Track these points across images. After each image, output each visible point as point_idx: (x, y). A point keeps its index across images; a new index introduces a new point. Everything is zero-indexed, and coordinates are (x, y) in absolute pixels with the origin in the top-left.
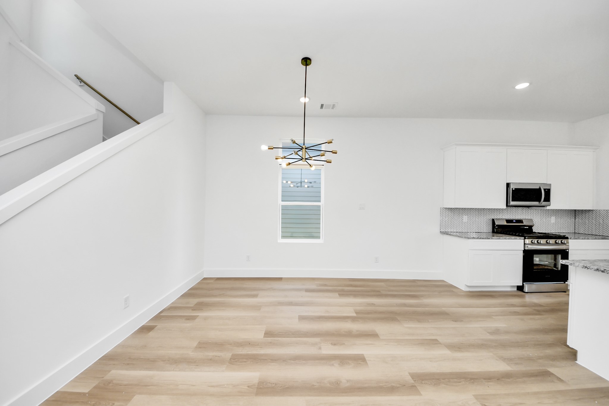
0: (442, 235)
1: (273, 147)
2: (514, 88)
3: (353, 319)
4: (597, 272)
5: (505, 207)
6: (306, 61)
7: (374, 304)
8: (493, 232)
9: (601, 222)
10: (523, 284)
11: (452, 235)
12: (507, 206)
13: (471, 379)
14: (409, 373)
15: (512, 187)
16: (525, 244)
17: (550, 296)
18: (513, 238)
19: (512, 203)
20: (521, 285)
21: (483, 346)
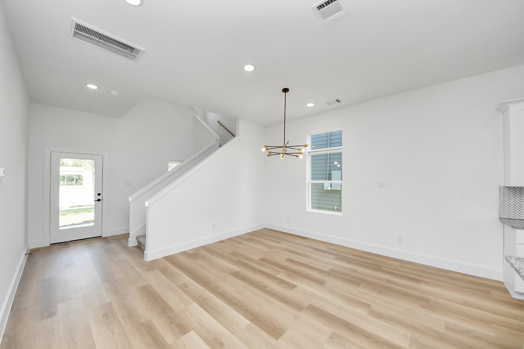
6: (286, 90)
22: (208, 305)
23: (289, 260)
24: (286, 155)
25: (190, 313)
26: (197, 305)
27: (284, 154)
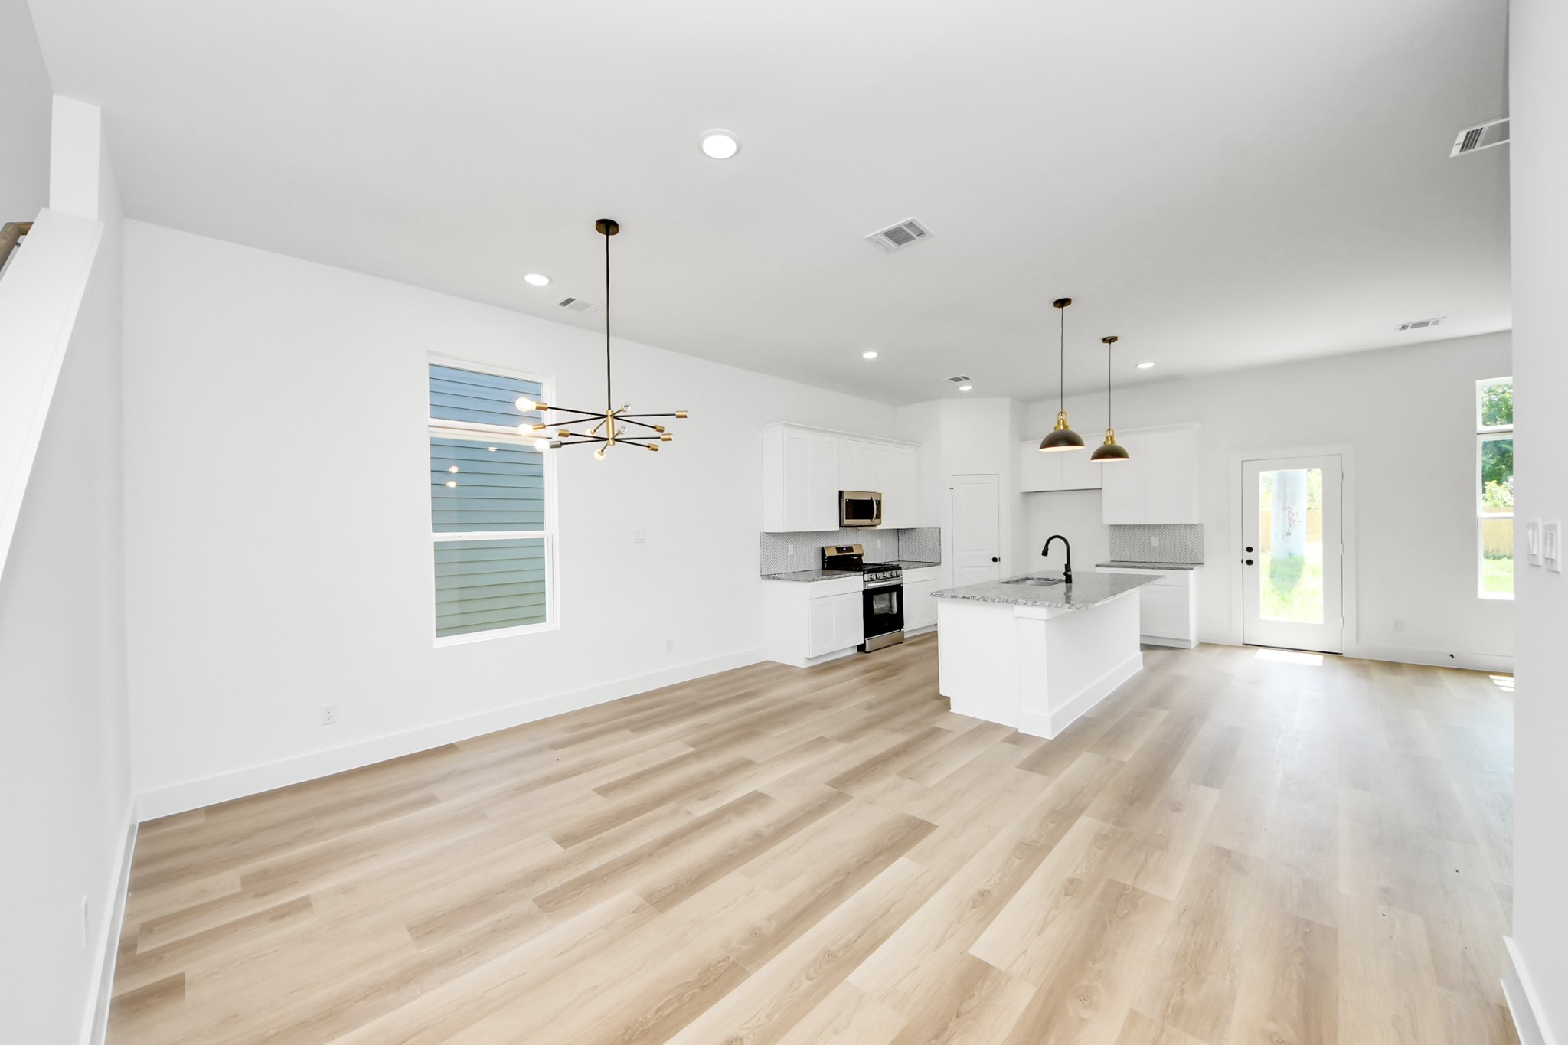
0: (764, 581)
1: (547, 406)
2: (862, 355)
3: (698, 756)
4: (963, 600)
5: (838, 528)
6: (608, 227)
7: (707, 724)
8: (823, 568)
9: (924, 544)
10: (865, 641)
11: (783, 579)
12: (840, 526)
13: (884, 761)
14: (825, 784)
15: (846, 497)
16: (864, 581)
17: (892, 651)
18: (848, 575)
19: (847, 522)
20: (863, 642)
21: (869, 725)
22: (855, 941)
23: (605, 791)
24: (616, 442)
25: (901, 980)
26: (855, 971)
27: (611, 442)
